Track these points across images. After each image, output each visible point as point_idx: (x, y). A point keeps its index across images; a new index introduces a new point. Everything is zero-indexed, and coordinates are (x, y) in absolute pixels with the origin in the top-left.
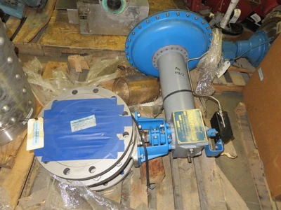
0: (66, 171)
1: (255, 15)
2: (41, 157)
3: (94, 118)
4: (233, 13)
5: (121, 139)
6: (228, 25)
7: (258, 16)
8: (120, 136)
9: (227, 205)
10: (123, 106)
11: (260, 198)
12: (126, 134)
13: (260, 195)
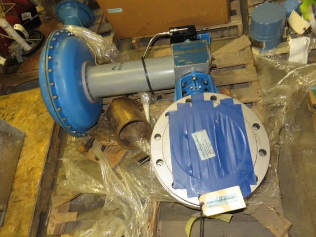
0: (263, 152)
1: (23, 15)
2: (251, 186)
3: (196, 133)
4: (18, 31)
5: (219, 103)
6: (29, 43)
7: (25, 14)
8: (216, 104)
9: (240, 51)
10: (178, 105)
11: (222, 37)
12: (213, 98)
13: (220, 37)
